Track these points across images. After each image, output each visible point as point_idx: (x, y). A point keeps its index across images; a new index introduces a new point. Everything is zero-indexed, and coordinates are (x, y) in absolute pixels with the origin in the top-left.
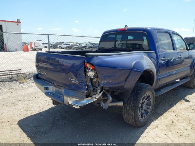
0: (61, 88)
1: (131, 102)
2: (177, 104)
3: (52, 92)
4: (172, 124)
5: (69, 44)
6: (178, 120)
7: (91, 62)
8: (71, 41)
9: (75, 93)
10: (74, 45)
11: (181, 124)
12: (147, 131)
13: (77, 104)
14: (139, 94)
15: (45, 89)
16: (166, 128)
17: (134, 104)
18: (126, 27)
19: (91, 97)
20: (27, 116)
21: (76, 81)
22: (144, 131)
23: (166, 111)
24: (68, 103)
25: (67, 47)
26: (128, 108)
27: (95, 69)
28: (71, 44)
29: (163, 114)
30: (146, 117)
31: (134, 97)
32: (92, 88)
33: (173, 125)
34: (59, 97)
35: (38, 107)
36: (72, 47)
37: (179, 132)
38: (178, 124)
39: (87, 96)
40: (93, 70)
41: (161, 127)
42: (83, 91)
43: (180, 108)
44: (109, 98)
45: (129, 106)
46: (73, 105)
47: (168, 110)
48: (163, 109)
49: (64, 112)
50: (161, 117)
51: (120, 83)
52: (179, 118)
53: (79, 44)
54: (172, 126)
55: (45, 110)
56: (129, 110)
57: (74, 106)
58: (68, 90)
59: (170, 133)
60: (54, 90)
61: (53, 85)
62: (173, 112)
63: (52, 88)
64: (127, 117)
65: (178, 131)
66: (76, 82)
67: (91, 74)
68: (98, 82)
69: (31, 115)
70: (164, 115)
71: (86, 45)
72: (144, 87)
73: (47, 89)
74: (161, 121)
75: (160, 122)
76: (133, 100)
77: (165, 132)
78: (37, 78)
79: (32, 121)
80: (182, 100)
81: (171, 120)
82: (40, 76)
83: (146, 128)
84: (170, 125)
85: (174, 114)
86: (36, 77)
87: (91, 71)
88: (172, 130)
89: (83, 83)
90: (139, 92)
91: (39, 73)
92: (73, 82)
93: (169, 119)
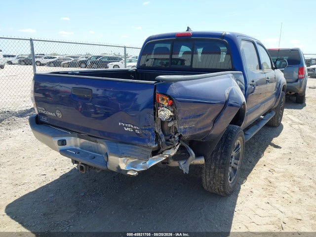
0: (98, 140)
1: (219, 157)
2: (265, 153)
3: (74, 147)
4: (269, 184)
5: (54, 58)
6: (276, 178)
7: (169, 92)
8: (55, 52)
9: (133, 150)
10: (65, 60)
11: (282, 184)
12: (239, 200)
13: (136, 168)
14: (229, 143)
15: (60, 143)
16: (264, 192)
17: (224, 160)
18: (188, 30)
19: (161, 155)
20: (21, 196)
21: (135, 127)
22: (236, 201)
23: (254, 166)
24: (119, 167)
25: (50, 63)
26: (213, 167)
27: (171, 105)
28: (57, 57)
29: (251, 170)
30: (234, 178)
31: (222, 148)
32: (163, 139)
33: (272, 186)
34: (94, 157)
35: (36, 176)
36: (61, 62)
37: (286, 196)
38: (277, 184)
39: (155, 153)
40: (170, 107)
41: (257, 191)
42: (149, 144)
43: (270, 158)
44: (192, 154)
45: (215, 164)
46: (127, 171)
47: (256, 163)
48: (248, 162)
49: (90, 180)
50: (251, 175)
51: (206, 128)
52: (275, 175)
53: (72, 57)
54: (272, 189)
55: (51, 180)
56: (215, 171)
57: (128, 173)
58: (115, 144)
59: (272, 200)
60: (79, 144)
61: (76, 134)
62: (265, 165)
63: (73, 142)
64: (210, 182)
65: (283, 196)
66: (133, 129)
67: (165, 113)
68: (175, 128)
69: (27, 192)
70: (253, 171)
71: (84, 59)
72: (235, 130)
73: (63, 143)
74: (252, 182)
75: (253, 184)
76: (222, 153)
77: (266, 200)
78: (38, 122)
79: (34, 204)
80: (269, 146)
81: (266, 179)
82: (43, 119)
83: (237, 196)
84: (268, 188)
85: (266, 169)
86: (35, 122)
87: (165, 109)
88: (273, 194)
89: (149, 130)
90: (230, 139)
91: (40, 114)
92: (127, 129)
93: (262, 177)
